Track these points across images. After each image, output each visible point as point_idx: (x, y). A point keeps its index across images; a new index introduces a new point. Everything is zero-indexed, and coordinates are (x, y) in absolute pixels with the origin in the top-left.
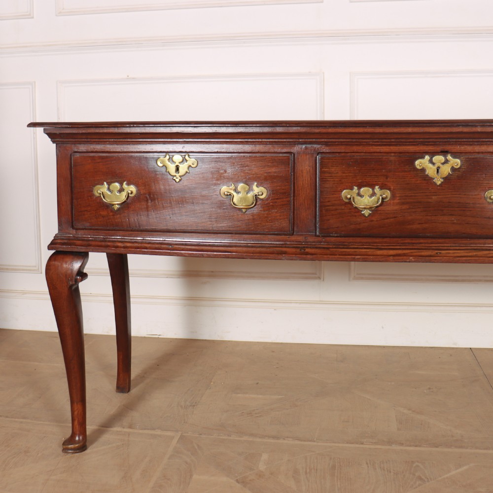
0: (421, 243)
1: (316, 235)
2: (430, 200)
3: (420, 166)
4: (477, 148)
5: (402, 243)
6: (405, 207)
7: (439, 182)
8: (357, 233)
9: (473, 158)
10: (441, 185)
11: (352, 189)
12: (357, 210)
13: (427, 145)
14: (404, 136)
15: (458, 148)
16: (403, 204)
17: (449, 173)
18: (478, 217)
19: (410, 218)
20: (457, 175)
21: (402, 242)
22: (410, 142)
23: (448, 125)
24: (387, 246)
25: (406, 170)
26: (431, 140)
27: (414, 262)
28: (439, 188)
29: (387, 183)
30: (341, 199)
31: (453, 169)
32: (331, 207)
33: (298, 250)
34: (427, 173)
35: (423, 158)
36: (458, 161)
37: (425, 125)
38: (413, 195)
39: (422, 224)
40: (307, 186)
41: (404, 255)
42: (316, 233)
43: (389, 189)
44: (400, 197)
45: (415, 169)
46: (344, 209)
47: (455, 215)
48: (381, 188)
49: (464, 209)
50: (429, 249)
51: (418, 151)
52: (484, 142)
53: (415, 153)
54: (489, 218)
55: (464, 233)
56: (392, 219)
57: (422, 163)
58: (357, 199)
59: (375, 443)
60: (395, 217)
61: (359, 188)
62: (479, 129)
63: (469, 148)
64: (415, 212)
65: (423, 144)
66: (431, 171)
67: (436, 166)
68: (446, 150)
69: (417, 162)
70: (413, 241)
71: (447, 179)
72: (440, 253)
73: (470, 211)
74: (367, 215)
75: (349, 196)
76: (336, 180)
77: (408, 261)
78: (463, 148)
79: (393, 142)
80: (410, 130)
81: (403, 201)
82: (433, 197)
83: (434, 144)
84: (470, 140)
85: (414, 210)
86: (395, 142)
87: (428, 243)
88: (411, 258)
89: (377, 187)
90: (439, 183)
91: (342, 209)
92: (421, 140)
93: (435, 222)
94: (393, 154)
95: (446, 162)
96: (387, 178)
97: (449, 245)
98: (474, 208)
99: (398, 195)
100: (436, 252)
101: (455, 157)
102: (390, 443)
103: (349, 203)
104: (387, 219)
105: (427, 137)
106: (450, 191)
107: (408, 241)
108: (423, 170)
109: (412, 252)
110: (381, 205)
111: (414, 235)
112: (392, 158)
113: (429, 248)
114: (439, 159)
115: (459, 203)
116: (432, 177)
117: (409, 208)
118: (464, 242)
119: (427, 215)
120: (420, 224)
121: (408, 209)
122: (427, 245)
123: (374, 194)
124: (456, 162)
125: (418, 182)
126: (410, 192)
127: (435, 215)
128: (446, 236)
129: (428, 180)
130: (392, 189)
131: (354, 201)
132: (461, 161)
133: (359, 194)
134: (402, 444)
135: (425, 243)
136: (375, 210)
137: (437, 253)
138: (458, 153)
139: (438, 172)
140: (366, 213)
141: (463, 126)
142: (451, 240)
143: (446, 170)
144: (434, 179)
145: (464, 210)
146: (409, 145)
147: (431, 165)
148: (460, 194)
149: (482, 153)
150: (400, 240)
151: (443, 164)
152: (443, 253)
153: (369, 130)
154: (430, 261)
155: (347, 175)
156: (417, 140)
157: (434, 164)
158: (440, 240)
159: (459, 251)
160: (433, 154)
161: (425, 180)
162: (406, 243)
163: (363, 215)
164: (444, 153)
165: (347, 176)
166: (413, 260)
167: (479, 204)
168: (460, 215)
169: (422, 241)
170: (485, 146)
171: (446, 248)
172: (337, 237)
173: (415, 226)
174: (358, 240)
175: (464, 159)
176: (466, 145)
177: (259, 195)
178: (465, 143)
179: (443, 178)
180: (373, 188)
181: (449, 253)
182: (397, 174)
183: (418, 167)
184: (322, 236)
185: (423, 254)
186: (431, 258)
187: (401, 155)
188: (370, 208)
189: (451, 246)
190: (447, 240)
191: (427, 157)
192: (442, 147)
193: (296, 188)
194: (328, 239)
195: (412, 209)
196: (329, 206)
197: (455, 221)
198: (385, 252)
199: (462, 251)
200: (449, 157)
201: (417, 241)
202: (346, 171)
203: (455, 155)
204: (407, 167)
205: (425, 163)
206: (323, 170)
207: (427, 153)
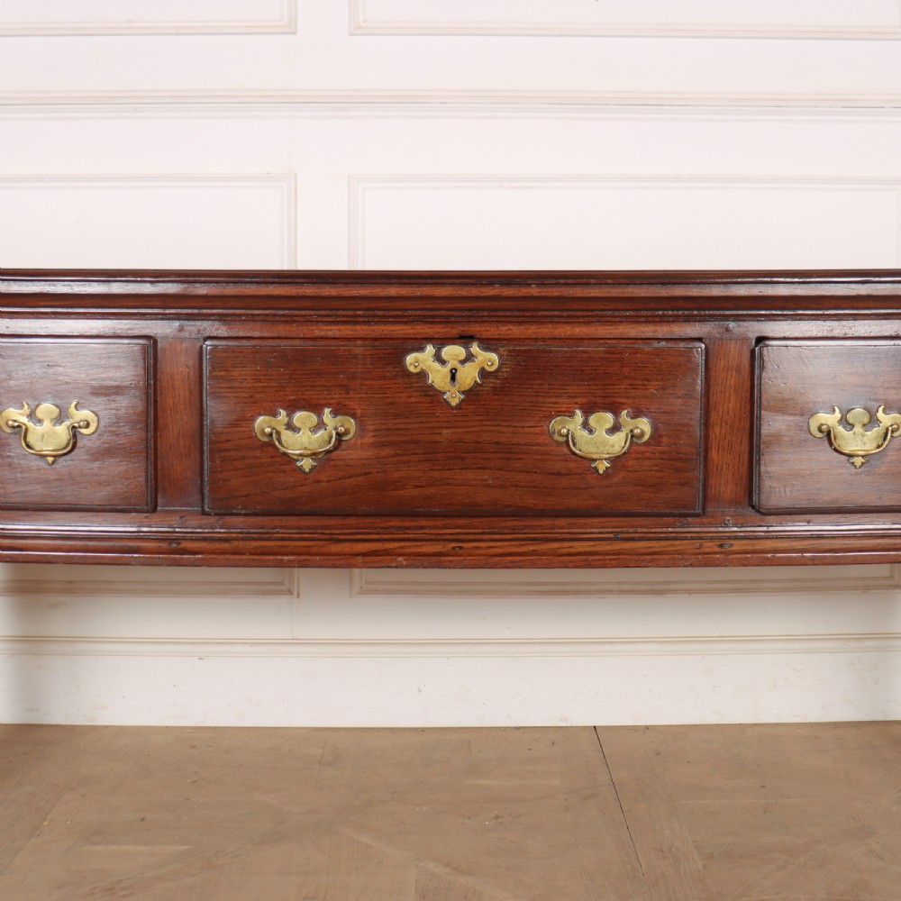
0: (422, 528)
1: (204, 513)
2: (437, 438)
3: (416, 367)
4: (533, 330)
5: (383, 528)
6: (385, 452)
7: (454, 398)
8: (289, 509)
9: (526, 351)
10: (459, 407)
11: (274, 414)
12: (288, 460)
13: (431, 323)
14: (382, 305)
15: (491, 331)
16: (382, 445)
17: (475, 381)
18: (536, 473)
19: (397, 475)
20: (491, 385)
21: (383, 525)
22: (394, 317)
23: (471, 281)
24: (352, 534)
25: (388, 374)
26: (438, 313)
27: (407, 567)
28: (455, 412)
29: (347, 403)
30: (253, 437)
31: (483, 373)
32: (233, 453)
33: (164, 545)
34: (430, 382)
35: (421, 349)
36: (494, 357)
37: (423, 281)
38: (402, 426)
39: (422, 487)
40: (182, 407)
41: (386, 553)
42: (203, 507)
43: (353, 416)
44: (373, 431)
45: (406, 373)
46: (259, 457)
47: (491, 469)
48: (335, 413)
49: (507, 455)
50: (438, 540)
51: (412, 336)
52: (546, 317)
53: (406, 339)
54: (559, 474)
55: (509, 506)
56: (359, 478)
57: (420, 360)
58: (287, 436)
60: (365, 474)
61: (291, 412)
62: (534, 291)
63: (516, 331)
64: (409, 462)
65: (423, 320)
66: (438, 377)
67: (449, 366)
68: (469, 333)
69: (410, 359)
70: (406, 524)
71: (471, 394)
72: (461, 548)
73: (521, 459)
74: (307, 470)
75: (268, 430)
76: (243, 395)
77: (394, 565)
78: (504, 330)
79: (360, 316)
80: (393, 291)
81: (383, 439)
82: (445, 432)
83: (446, 321)
84: (517, 313)
85: (405, 458)
86: (364, 316)
87: (436, 527)
88: (400, 559)
89: (327, 411)
90: (454, 402)
91: (257, 458)
92: (418, 313)
93: (449, 484)
94: (359, 342)
95: (470, 357)
96: (347, 393)
97: (480, 531)
98: (528, 453)
99: (371, 428)
100: (454, 545)
101: (486, 349)
103: (269, 444)
104: (350, 477)
105: (429, 306)
106: (478, 418)
107: (395, 522)
108: (422, 375)
109: (402, 547)
110: (336, 448)
111: (408, 511)
112: (358, 351)
113: (438, 537)
114: (453, 352)
115: (497, 443)
116: (440, 389)
117: (396, 455)
118: (510, 524)
119: (432, 470)
120: (416, 487)
121: (393, 457)
122: (433, 531)
123: (321, 425)
124: (490, 360)
125: (413, 400)
126: (397, 421)
127: (450, 469)
128: (471, 511)
129: (433, 395)
130: (359, 415)
131: (280, 442)
132: (500, 357)
133: (290, 427)
135: (431, 528)
136: (324, 459)
137: (454, 548)
138: (494, 339)
139: (453, 378)
140: (306, 464)
141: (502, 284)
142: (482, 520)
143: (469, 375)
144: (445, 393)
145: (508, 459)
146: (393, 323)
147: (437, 365)
148: (499, 425)
149: (543, 339)
150: (378, 522)
151: (463, 362)
152: (466, 549)
153: (310, 290)
154: (440, 566)
155: (265, 384)
156: (410, 312)
157: (443, 362)
158: (462, 522)
159: (499, 544)
160: (441, 342)
161: (426, 395)
162: (392, 527)
163: (300, 468)
164: (465, 340)
165: (264, 387)
166: (404, 563)
167: (538, 445)
168: (500, 469)
169: (423, 522)
170: (550, 326)
171: (472, 537)
172: (246, 515)
173: (409, 492)
174: (292, 521)
175: (506, 353)
176: (511, 322)
177: (80, 427)
178: (508, 319)
179: (463, 392)
180: (319, 413)
181: (479, 548)
182: (368, 382)
183: (412, 369)
184: (216, 514)
185: (424, 550)
186: (442, 558)
187: (377, 343)
188: (314, 455)
189: (483, 533)
190: (475, 521)
191: (430, 349)
192: (461, 328)
193: (160, 412)
194: (229, 519)
195: (402, 455)
196: (228, 450)
197: (490, 482)
198: (346, 547)
199: (506, 543)
200: (475, 348)
201: (415, 524)
202: (262, 377)
203: (487, 344)
204: (390, 368)
205: (425, 360)
206: (214, 373)
207: (429, 340)
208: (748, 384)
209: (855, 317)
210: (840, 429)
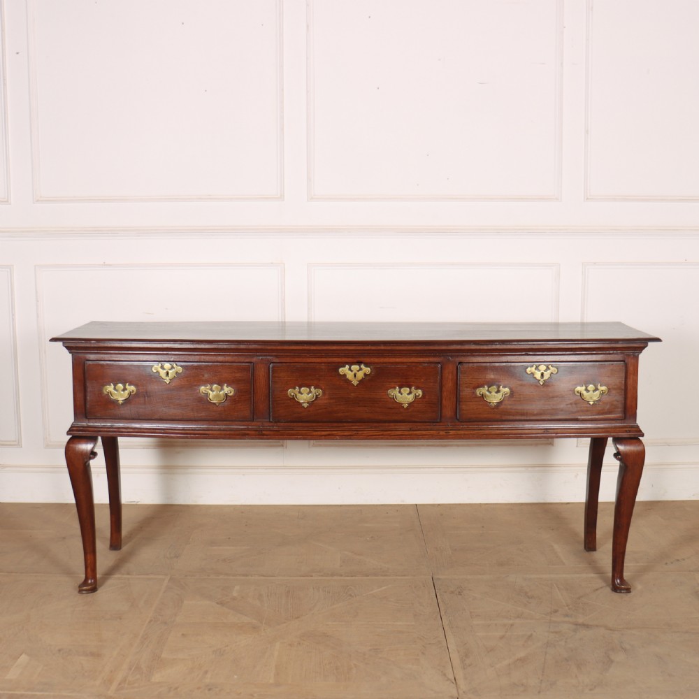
0: (345, 426)
1: (270, 422)
2: (350, 396)
4: (382, 360)
6: (332, 401)
7: (355, 383)
8: (299, 420)
9: (380, 367)
10: (357, 385)
11: (295, 388)
12: (300, 404)
13: (347, 358)
14: (331, 352)
15: (367, 360)
16: (331, 399)
17: (363, 377)
18: (383, 408)
19: (336, 409)
20: (368, 378)
21: (331, 426)
23: (361, 344)
24: (320, 428)
25: (333, 375)
26: (350, 354)
27: (339, 439)
28: (356, 387)
29: (319, 385)
30: (287, 396)
31: (365, 374)
32: (280, 402)
33: (257, 433)
34: (347, 377)
35: (344, 366)
36: (369, 369)
37: (344, 344)
38: (338, 392)
40: (263, 386)
41: (333, 435)
42: (270, 420)
43: (321, 389)
44: (328, 394)
45: (339, 375)
46: (289, 403)
47: (368, 407)
48: (315, 388)
50: (350, 431)
51: (341, 362)
52: (386, 356)
53: (339, 363)
54: (391, 408)
55: (374, 419)
56: (323, 410)
57: (344, 370)
58: (299, 395)
59: (322, 576)
60: (325, 408)
61: (300, 388)
62: (382, 347)
63: (376, 360)
65: (345, 357)
66: (350, 376)
67: (353, 373)
68: (360, 361)
69: (340, 370)
70: (339, 425)
71: (361, 382)
72: (358, 433)
73: (378, 403)
74: (306, 407)
75: (293, 394)
76: (284, 382)
77: (336, 439)
78: (373, 360)
79: (323, 355)
80: (334, 348)
81: (331, 397)
82: (352, 394)
83: (352, 357)
84: (376, 354)
85: (339, 403)
86: (325, 355)
87: (349, 426)
88: (337, 437)
89: (312, 387)
92: (343, 354)
93: (354, 412)
94: (323, 364)
95: (361, 369)
96: (319, 381)
97: (364, 427)
98: (380, 401)
101: (366, 366)
102: (333, 575)
103: (293, 399)
104: (320, 409)
105: (347, 352)
106: (363, 390)
107: (335, 424)
108: (345, 375)
109: (338, 433)
110: (316, 399)
111: (340, 421)
112: (323, 367)
113: (350, 429)
114: (355, 367)
115: (370, 398)
116: (351, 380)
117: (336, 402)
118: (374, 425)
119: (348, 407)
120: (343, 413)
121: (334, 403)
123: (310, 392)
124: (367, 370)
125: (342, 383)
126: (336, 391)
127: (354, 407)
128: (362, 421)
129: (348, 382)
130: (323, 389)
131: (296, 397)
132: (371, 369)
133: (300, 392)
134: (341, 576)
136: (311, 404)
137: (356, 433)
138: (369, 363)
139: (355, 376)
140: (305, 405)
141: (372, 345)
142: (365, 424)
143: (360, 375)
144: (352, 382)
145: (374, 403)
146: (334, 357)
147: (350, 372)
148: (370, 392)
149: (385, 363)
150: (330, 424)
151: (358, 371)
152: (360, 433)
153: (306, 347)
154: (350, 439)
156: (340, 354)
157: (352, 371)
158: (358, 424)
159: (371, 432)
160: (351, 364)
161: (346, 382)
162: (334, 426)
163: (303, 407)
164: (359, 363)
165: (291, 379)
167: (384, 398)
168: (371, 407)
169: (345, 424)
170: (388, 358)
171: (362, 429)
172: (285, 422)
173: (340, 414)
174: (300, 424)
175: (373, 368)
176: (374, 358)
177: (228, 393)
179: (358, 381)
180: (310, 388)
181: (364, 433)
182: (326, 378)
183: (341, 373)
184: (274, 422)
185: (345, 434)
186: (351, 436)
187: (329, 364)
188: (308, 403)
190: (363, 424)
191: (347, 366)
192: (358, 359)
193: (255, 388)
194: (279, 424)
196: (279, 400)
197: (368, 411)
198: (319, 433)
200: (362, 366)
201: (342, 425)
202: (290, 376)
203: (367, 365)
204: (334, 373)
205: (346, 370)
206: (274, 375)
207: (347, 363)
208: (455, 378)
209: (487, 355)
210: (487, 393)
